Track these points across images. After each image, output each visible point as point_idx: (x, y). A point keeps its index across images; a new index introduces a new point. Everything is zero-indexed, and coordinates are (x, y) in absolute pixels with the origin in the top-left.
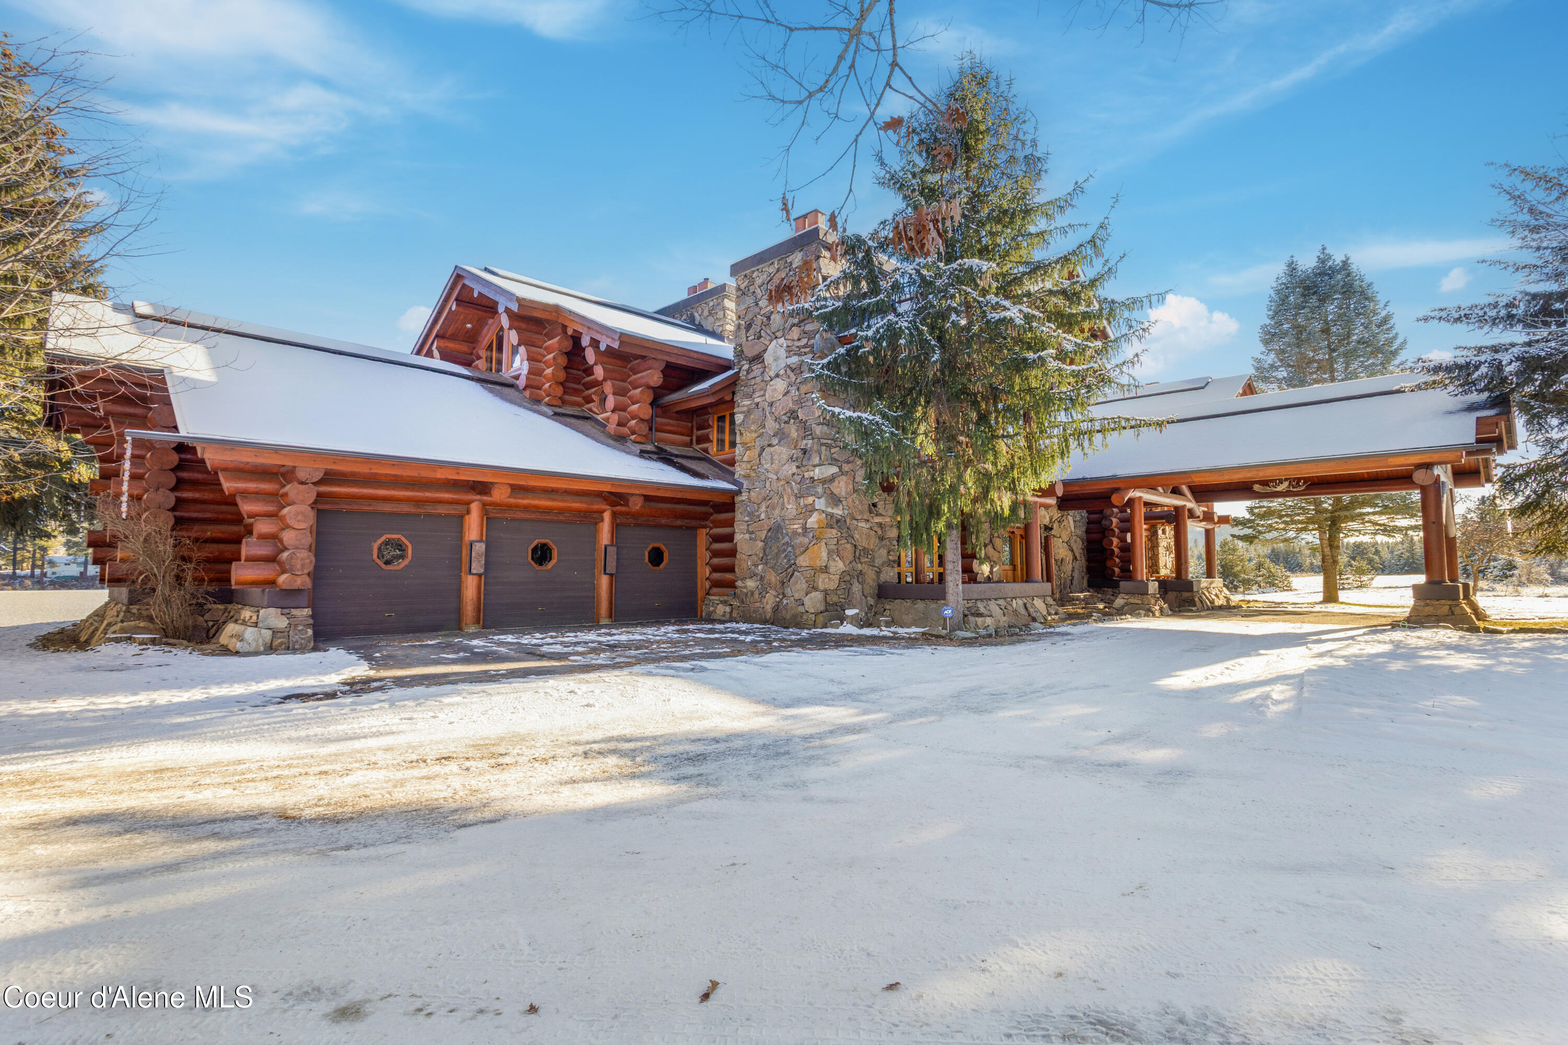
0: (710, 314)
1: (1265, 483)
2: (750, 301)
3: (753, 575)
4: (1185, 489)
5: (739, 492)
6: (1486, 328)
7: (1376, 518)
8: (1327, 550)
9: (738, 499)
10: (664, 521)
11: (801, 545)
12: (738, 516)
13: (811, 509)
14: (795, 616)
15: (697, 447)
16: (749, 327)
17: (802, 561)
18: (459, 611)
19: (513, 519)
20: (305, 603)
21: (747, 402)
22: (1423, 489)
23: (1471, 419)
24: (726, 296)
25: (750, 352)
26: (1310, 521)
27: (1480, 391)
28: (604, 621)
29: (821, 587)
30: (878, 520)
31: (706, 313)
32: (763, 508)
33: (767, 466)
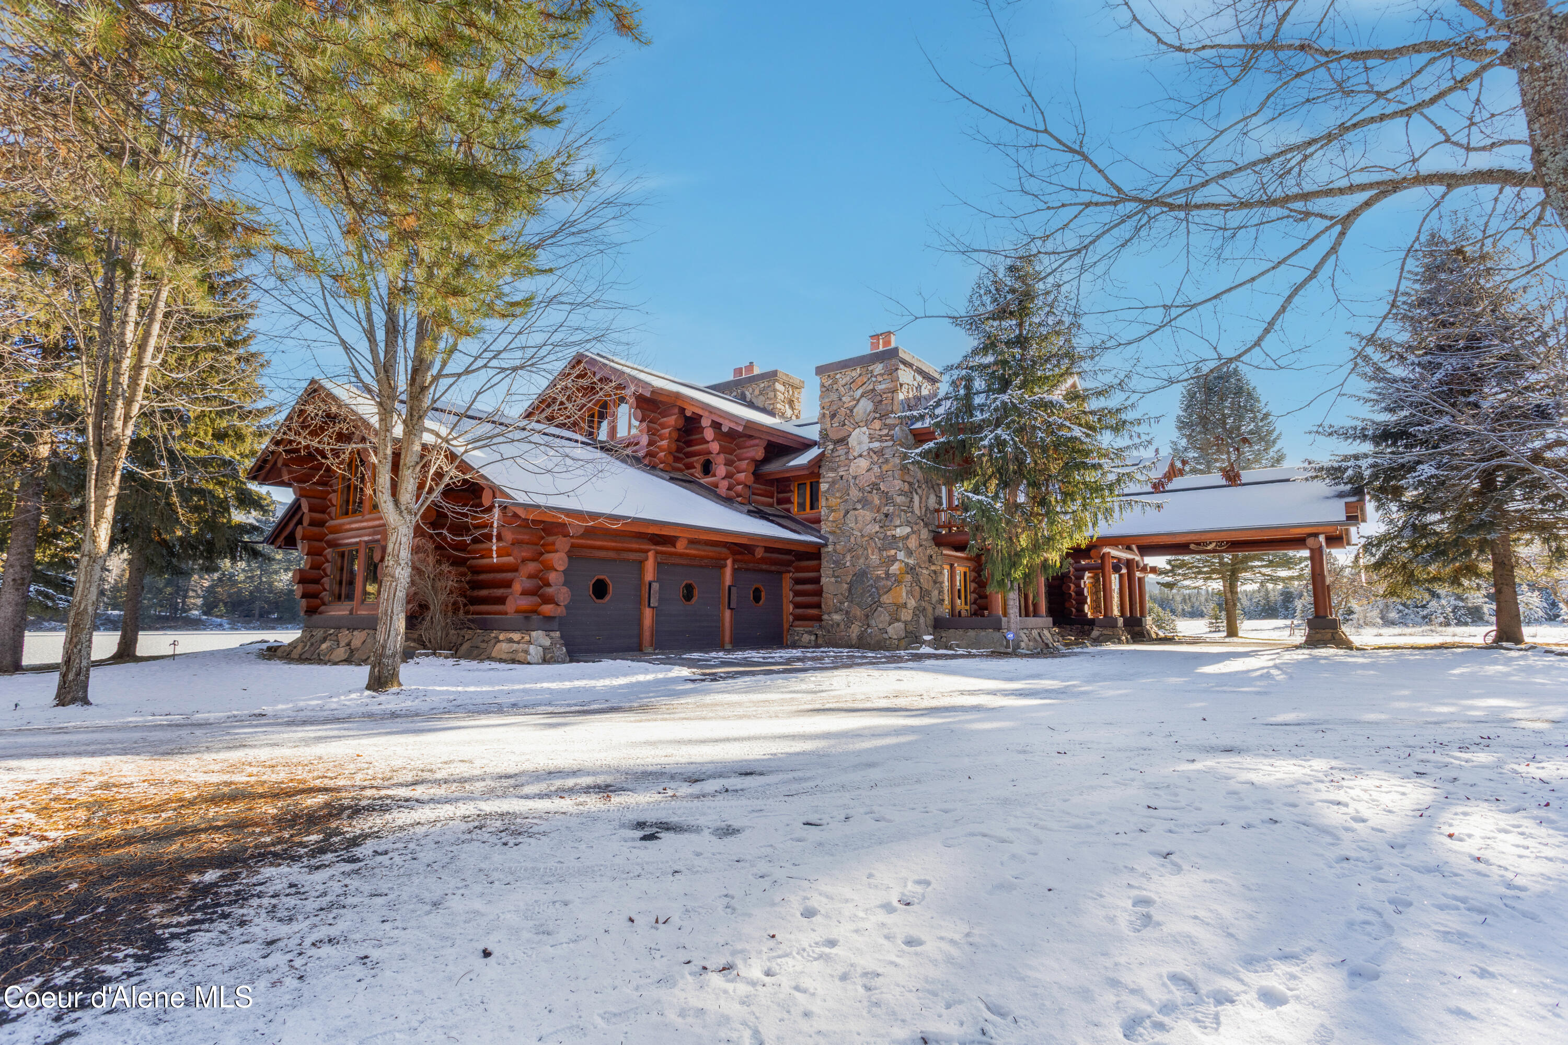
0: (761, 394)
1: (1198, 544)
2: (834, 396)
3: (838, 610)
4: (1134, 547)
5: (826, 545)
6: (1350, 440)
7: (1264, 570)
8: (1229, 595)
9: (823, 550)
10: (764, 567)
11: (884, 587)
12: (824, 563)
13: (894, 559)
14: (879, 642)
15: (779, 507)
16: (833, 416)
17: (886, 599)
18: (640, 636)
19: (674, 564)
20: (556, 627)
21: (832, 475)
22: (1312, 550)
23: (1341, 503)
24: (777, 381)
25: (834, 436)
26: (1213, 571)
27: (1346, 484)
28: (728, 647)
29: (903, 618)
30: (933, 568)
31: (757, 392)
32: (848, 558)
33: (852, 525)
